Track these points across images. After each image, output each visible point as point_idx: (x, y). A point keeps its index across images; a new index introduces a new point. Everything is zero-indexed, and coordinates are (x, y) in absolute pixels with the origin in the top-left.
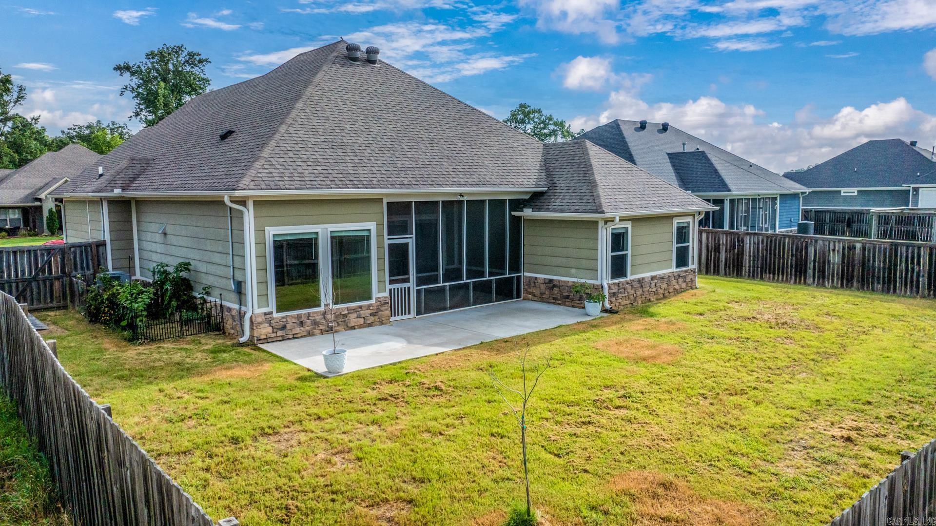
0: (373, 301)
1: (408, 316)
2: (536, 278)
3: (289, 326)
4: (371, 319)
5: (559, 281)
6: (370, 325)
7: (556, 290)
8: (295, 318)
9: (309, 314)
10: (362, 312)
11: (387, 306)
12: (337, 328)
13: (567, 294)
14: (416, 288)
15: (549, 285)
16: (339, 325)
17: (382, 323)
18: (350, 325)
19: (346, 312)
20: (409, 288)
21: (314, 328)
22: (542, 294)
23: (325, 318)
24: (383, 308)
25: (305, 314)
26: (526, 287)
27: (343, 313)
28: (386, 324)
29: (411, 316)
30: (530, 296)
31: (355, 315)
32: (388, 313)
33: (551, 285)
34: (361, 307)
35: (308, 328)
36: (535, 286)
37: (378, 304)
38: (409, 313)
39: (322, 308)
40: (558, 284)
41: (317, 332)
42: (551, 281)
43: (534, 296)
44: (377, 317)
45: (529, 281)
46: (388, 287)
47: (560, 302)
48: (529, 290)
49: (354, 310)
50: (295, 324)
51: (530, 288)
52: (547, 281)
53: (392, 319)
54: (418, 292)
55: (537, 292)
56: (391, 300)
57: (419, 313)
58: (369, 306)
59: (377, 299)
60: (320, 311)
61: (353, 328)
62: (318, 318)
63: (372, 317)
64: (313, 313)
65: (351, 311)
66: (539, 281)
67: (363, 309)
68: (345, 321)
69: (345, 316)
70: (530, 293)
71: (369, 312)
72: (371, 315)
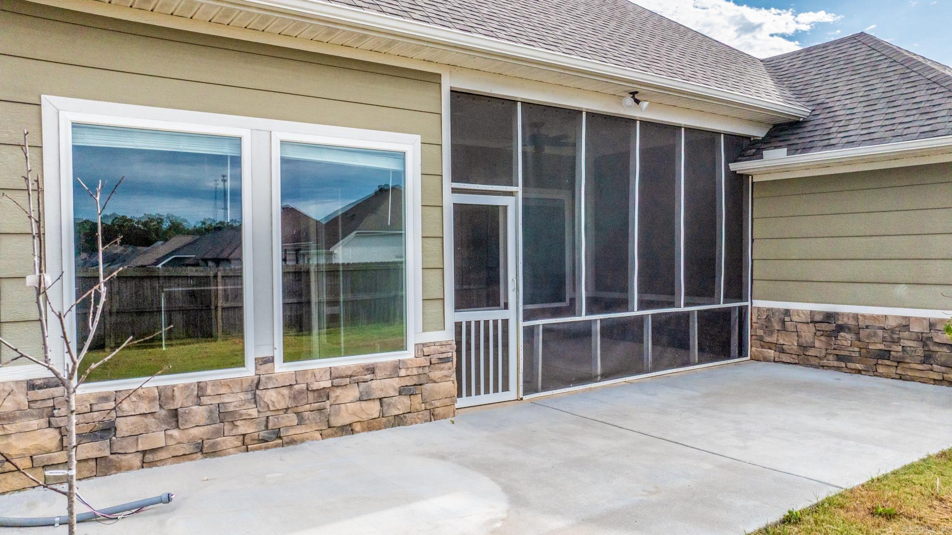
0: (408, 355)
1: (501, 396)
2: (787, 312)
3: (124, 426)
4: (401, 405)
5: (856, 317)
6: (399, 421)
7: (846, 338)
8: (152, 400)
9: (201, 387)
10: (374, 384)
11: (449, 369)
12: (298, 430)
13: (881, 347)
14: (522, 324)
15: (824, 326)
16: (301, 421)
17: (433, 416)
18: (337, 422)
19: (328, 384)
20: (506, 322)
21: (220, 433)
22: (803, 347)
23: (255, 400)
24: (436, 374)
25: (187, 387)
26: (760, 332)
27: (315, 386)
28: (444, 417)
29: (511, 394)
30: (771, 353)
31: (353, 392)
32: (450, 386)
33: (832, 327)
34: (371, 370)
35: (196, 432)
36: (784, 328)
37: (424, 361)
38: (506, 388)
39: (248, 371)
40: (852, 322)
41: (228, 442)
42: (829, 317)
43: (782, 351)
44: (417, 399)
45: (768, 319)
46: (452, 316)
47: (859, 366)
48: (768, 339)
49: (352, 378)
50: (150, 420)
51: (771, 333)
52: (818, 318)
53: (462, 402)
54: (529, 333)
55: (790, 342)
56: (459, 351)
57: (530, 387)
58: (396, 367)
59: (421, 347)
60: (241, 381)
61: (347, 429)
62: (234, 400)
63: (406, 400)
64: (215, 383)
65: (339, 379)
66: (796, 318)
67: (379, 374)
68: (320, 410)
69: (323, 394)
70: (770, 346)
71: (396, 383)
72: (402, 391)
